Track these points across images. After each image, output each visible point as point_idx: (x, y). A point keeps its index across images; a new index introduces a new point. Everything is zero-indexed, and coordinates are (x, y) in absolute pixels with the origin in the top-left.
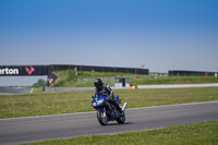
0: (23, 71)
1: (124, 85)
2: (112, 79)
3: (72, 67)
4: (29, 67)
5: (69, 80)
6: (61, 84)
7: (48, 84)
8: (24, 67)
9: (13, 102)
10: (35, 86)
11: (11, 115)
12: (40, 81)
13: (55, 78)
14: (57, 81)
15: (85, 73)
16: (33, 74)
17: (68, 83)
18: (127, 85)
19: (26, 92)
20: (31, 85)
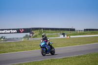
0: (19, 31)
1: (64, 36)
2: (59, 33)
3: (41, 29)
4: (21, 29)
5: (39, 34)
6: (36, 36)
7: (30, 37)
8: (19, 29)
9: (15, 45)
10: (24, 37)
11: (14, 51)
12: (27, 35)
13: (33, 34)
14: (34, 35)
15: (47, 31)
16: (23, 32)
17: (39, 36)
18: (66, 36)
19: (20, 40)
20: (23, 37)
